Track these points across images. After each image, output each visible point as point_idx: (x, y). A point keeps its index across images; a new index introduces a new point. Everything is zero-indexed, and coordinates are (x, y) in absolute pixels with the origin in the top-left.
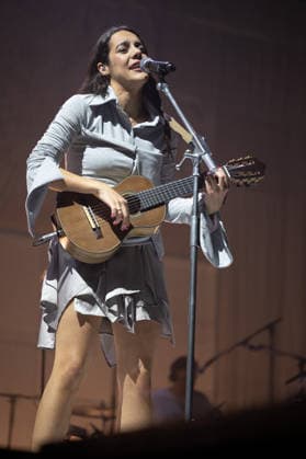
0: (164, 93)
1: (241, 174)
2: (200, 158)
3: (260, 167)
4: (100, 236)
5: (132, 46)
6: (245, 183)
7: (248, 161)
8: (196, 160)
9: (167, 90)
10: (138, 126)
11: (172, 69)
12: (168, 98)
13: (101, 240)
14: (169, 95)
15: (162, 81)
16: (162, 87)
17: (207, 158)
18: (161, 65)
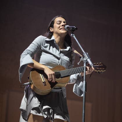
0: (73, 38)
1: (98, 68)
2: (86, 60)
3: (104, 67)
4: (45, 85)
5: (62, 22)
6: (99, 72)
7: (100, 64)
8: (85, 61)
9: (74, 36)
11: (76, 29)
12: (75, 39)
13: (46, 86)
14: (75, 38)
15: (73, 33)
16: (73, 36)
17: (89, 60)
18: (72, 28)
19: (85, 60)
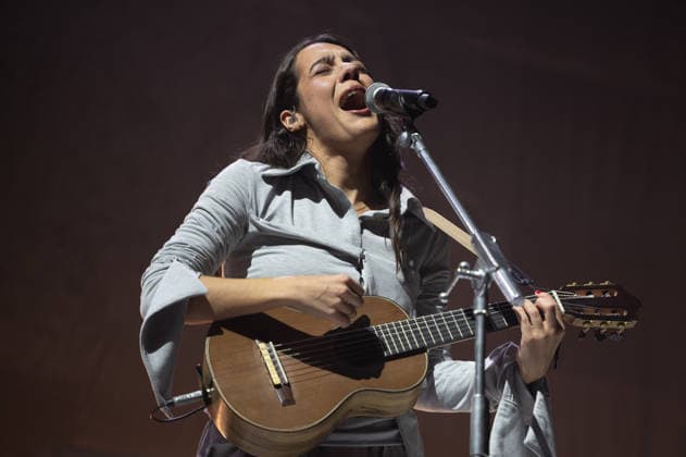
2: (488, 277)
3: (627, 303)
4: (289, 401)
6: (597, 332)
7: (605, 289)
8: (480, 283)
9: (420, 146)
10: (370, 213)
11: (431, 102)
17: (501, 277)
19: (479, 277)
